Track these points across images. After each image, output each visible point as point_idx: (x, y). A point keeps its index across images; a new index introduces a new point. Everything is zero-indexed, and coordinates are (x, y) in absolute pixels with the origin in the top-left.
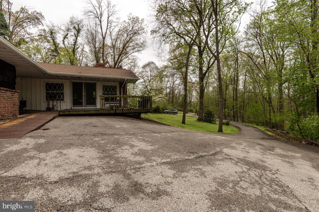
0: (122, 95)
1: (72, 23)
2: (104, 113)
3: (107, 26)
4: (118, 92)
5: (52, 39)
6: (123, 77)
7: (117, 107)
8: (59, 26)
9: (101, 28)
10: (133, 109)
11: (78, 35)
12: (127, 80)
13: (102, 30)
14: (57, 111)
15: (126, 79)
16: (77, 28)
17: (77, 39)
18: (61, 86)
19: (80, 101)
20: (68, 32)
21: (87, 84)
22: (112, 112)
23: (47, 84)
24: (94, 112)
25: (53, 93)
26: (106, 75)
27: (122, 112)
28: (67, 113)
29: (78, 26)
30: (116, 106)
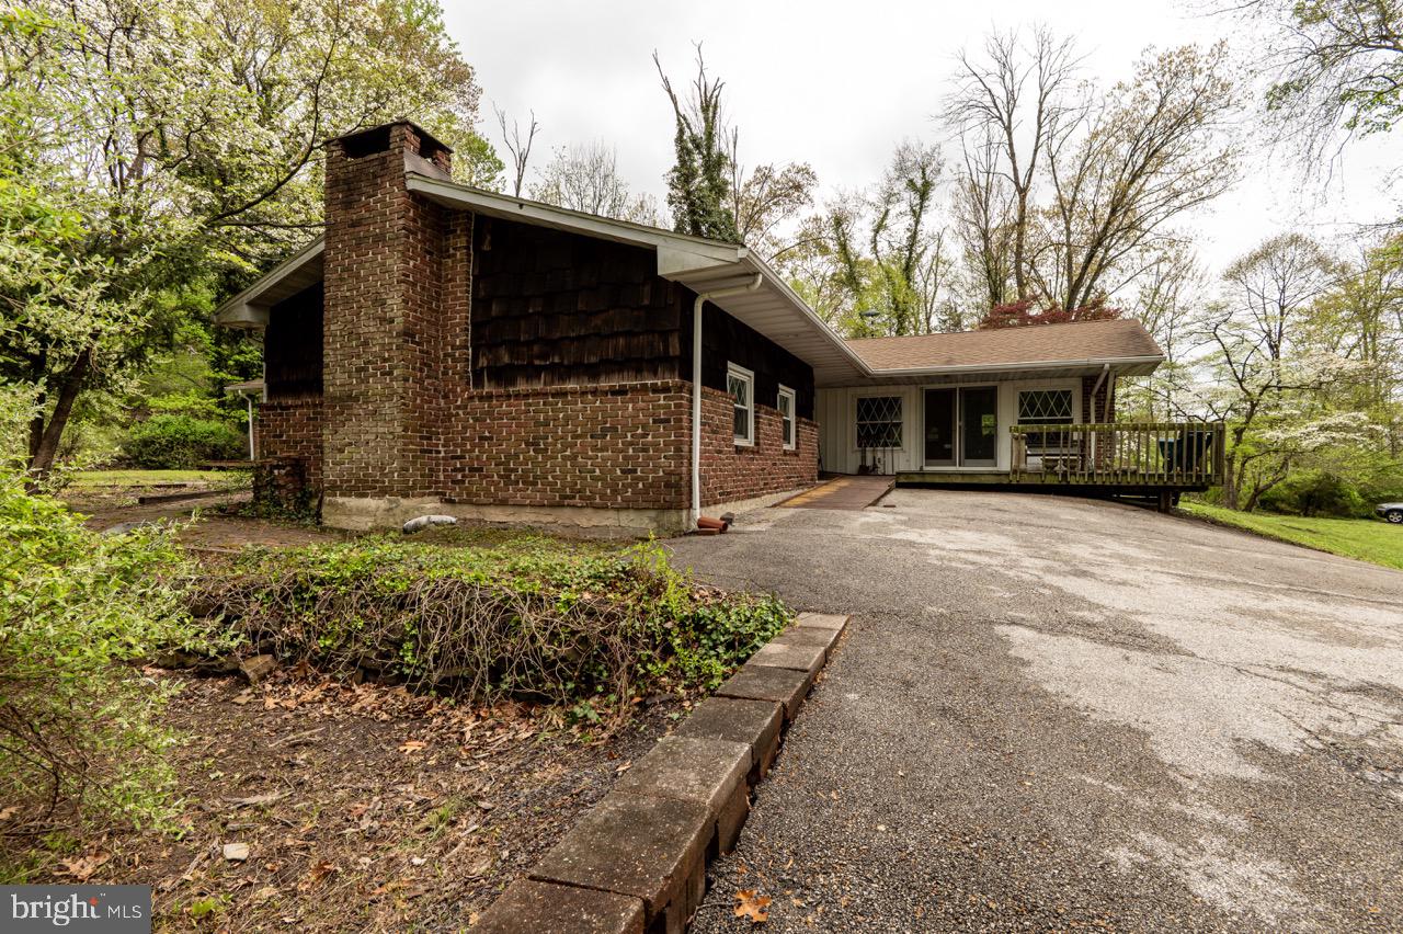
0: (1093, 421)
1: (902, 169)
2: (1022, 482)
3: (1038, 138)
4: (1077, 415)
5: (840, 244)
6: (1096, 360)
7: (1069, 464)
8: (861, 191)
9: (1012, 156)
10: (1134, 473)
11: (921, 208)
12: (1112, 366)
13: (1014, 162)
14: (884, 475)
15: (1107, 366)
16: (919, 183)
17: (917, 223)
18: (893, 405)
19: (947, 446)
20: (890, 207)
21: (966, 393)
22: (1050, 480)
23: (861, 401)
24: (992, 480)
25: (874, 426)
26: (1030, 358)
27: (1090, 483)
28: (917, 479)
29: (923, 173)
30: (1065, 461)
